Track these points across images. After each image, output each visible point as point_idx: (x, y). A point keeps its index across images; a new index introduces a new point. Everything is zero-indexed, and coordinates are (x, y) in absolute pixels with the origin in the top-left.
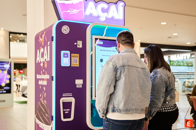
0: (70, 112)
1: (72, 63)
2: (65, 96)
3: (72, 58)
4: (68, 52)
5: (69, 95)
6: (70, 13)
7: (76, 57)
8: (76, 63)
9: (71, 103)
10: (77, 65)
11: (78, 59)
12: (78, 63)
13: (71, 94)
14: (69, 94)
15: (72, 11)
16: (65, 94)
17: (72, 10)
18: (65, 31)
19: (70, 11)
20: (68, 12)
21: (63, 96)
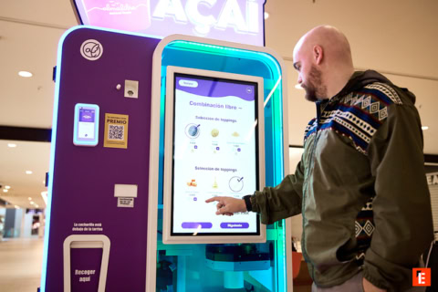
0: (96, 278)
1: (107, 137)
2: (81, 229)
3: (108, 126)
4: (96, 108)
5: (95, 229)
6: (112, 11)
7: (119, 122)
8: (119, 138)
9: (100, 251)
10: (123, 143)
11: (125, 128)
12: (124, 138)
13: (100, 225)
14: (91, 224)
15: (118, 9)
16: (81, 225)
17: (118, 6)
18: (89, 54)
19: (111, 6)
20: (104, 9)
21: (74, 229)
